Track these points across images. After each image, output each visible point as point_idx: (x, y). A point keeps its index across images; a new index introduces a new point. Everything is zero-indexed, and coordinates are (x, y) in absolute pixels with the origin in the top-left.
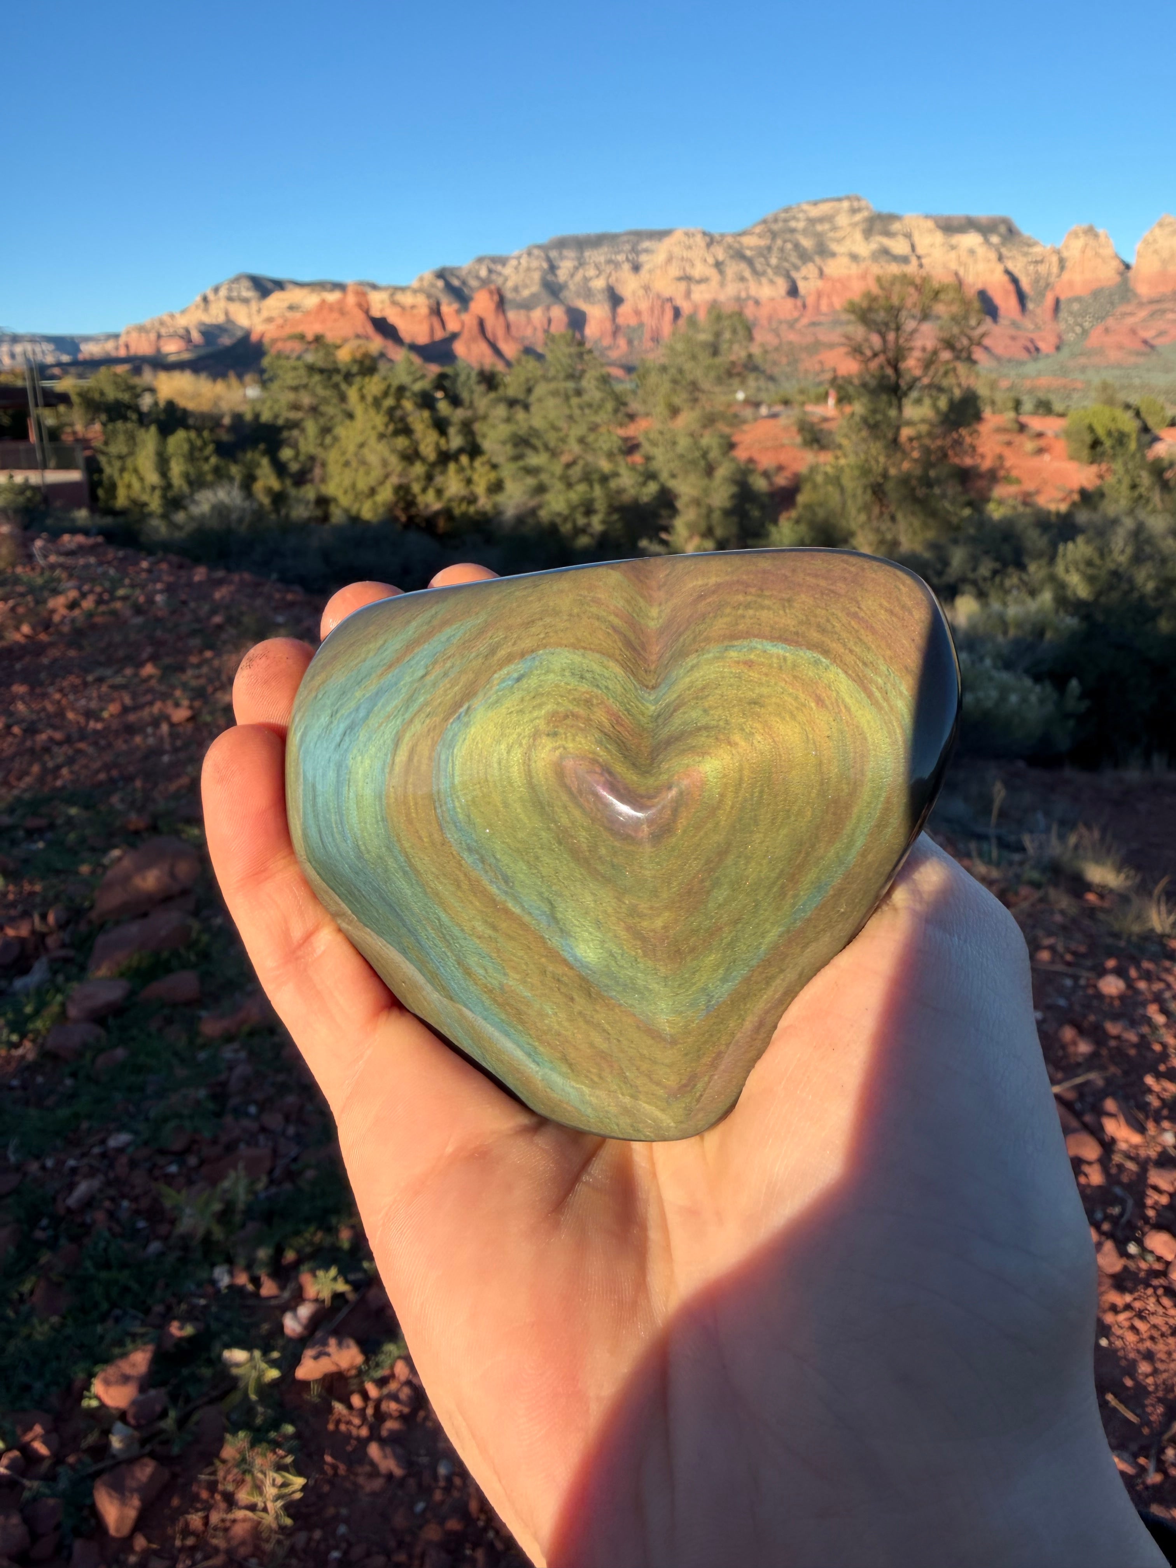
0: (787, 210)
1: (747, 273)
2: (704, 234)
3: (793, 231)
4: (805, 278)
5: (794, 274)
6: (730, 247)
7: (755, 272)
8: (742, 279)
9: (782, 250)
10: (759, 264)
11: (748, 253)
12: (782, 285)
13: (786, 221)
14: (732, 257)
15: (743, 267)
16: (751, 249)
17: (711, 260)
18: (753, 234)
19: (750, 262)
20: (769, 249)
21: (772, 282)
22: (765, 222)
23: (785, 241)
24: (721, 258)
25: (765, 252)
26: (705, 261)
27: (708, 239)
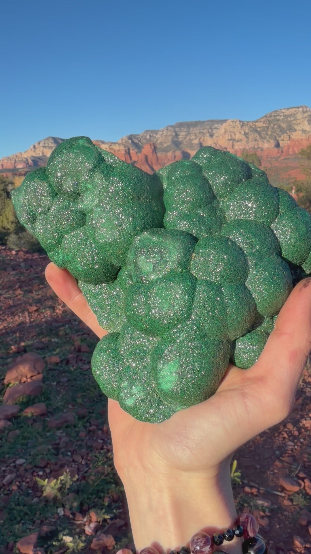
0: (276, 112)
1: (258, 138)
2: (240, 121)
3: (278, 120)
4: (283, 140)
5: (278, 138)
6: (251, 127)
7: (261, 137)
8: (256, 140)
9: (273, 128)
10: (263, 134)
11: (258, 129)
12: (273, 143)
13: (274, 116)
14: (251, 131)
15: (256, 134)
16: (260, 128)
17: (243, 133)
18: (261, 122)
19: (259, 133)
20: (268, 127)
21: (269, 142)
22: (266, 116)
23: (274, 125)
24: (247, 131)
25: (266, 129)
26: (240, 132)
27: (241, 124)
